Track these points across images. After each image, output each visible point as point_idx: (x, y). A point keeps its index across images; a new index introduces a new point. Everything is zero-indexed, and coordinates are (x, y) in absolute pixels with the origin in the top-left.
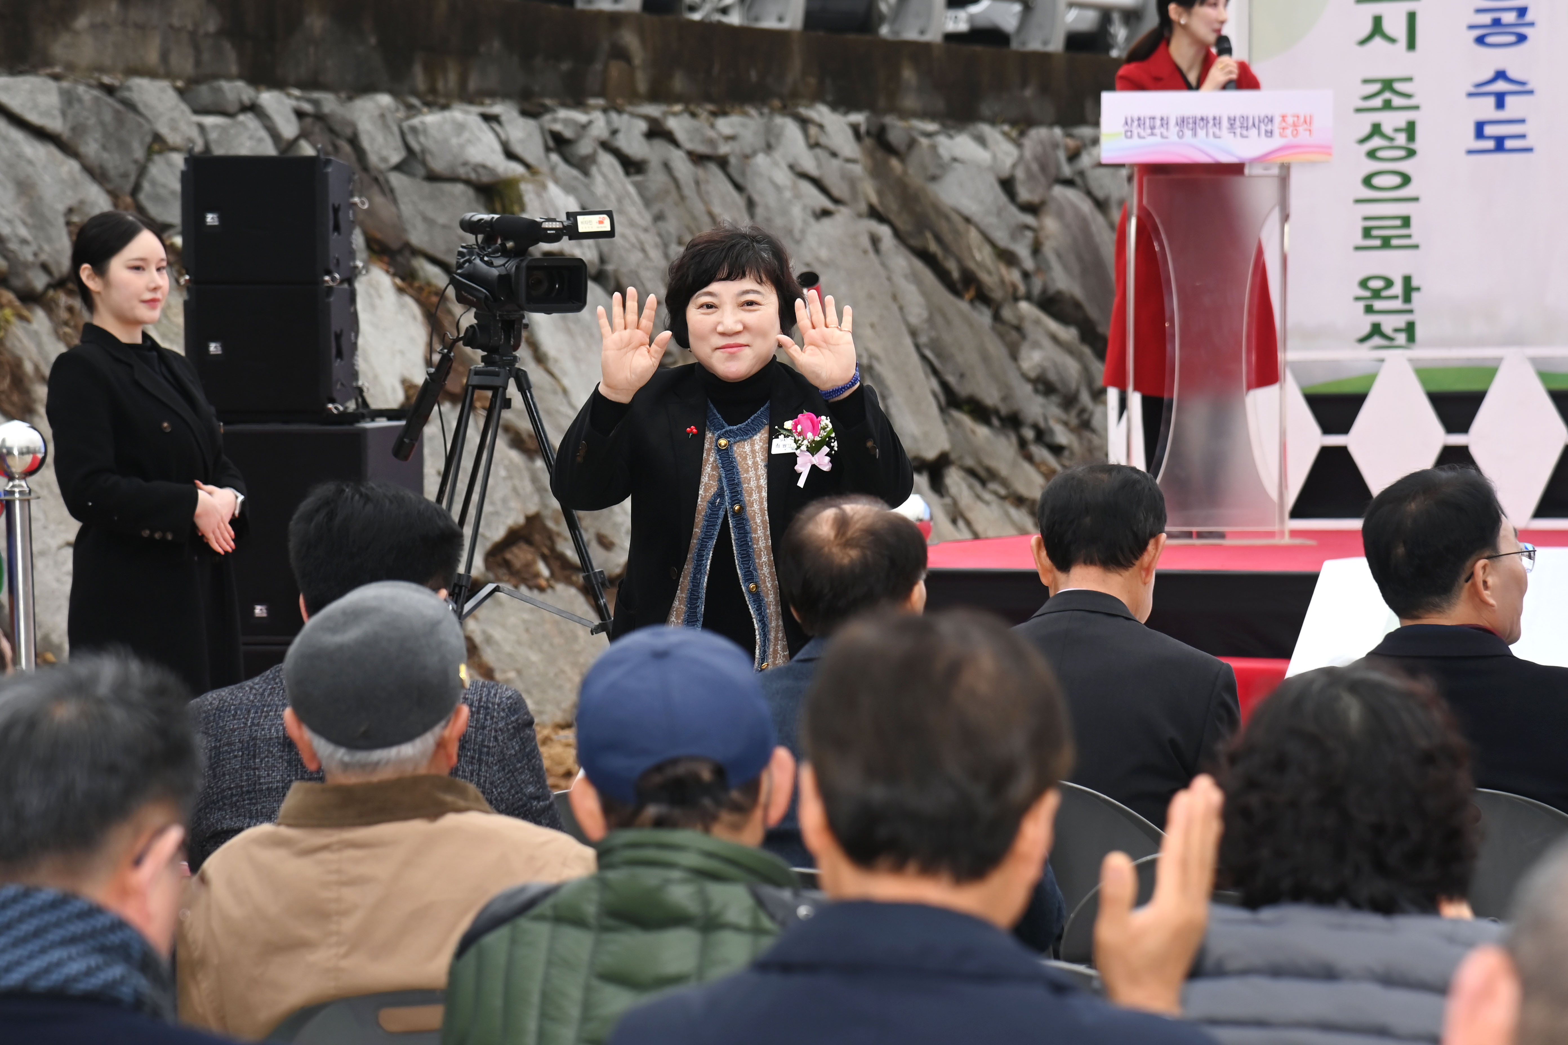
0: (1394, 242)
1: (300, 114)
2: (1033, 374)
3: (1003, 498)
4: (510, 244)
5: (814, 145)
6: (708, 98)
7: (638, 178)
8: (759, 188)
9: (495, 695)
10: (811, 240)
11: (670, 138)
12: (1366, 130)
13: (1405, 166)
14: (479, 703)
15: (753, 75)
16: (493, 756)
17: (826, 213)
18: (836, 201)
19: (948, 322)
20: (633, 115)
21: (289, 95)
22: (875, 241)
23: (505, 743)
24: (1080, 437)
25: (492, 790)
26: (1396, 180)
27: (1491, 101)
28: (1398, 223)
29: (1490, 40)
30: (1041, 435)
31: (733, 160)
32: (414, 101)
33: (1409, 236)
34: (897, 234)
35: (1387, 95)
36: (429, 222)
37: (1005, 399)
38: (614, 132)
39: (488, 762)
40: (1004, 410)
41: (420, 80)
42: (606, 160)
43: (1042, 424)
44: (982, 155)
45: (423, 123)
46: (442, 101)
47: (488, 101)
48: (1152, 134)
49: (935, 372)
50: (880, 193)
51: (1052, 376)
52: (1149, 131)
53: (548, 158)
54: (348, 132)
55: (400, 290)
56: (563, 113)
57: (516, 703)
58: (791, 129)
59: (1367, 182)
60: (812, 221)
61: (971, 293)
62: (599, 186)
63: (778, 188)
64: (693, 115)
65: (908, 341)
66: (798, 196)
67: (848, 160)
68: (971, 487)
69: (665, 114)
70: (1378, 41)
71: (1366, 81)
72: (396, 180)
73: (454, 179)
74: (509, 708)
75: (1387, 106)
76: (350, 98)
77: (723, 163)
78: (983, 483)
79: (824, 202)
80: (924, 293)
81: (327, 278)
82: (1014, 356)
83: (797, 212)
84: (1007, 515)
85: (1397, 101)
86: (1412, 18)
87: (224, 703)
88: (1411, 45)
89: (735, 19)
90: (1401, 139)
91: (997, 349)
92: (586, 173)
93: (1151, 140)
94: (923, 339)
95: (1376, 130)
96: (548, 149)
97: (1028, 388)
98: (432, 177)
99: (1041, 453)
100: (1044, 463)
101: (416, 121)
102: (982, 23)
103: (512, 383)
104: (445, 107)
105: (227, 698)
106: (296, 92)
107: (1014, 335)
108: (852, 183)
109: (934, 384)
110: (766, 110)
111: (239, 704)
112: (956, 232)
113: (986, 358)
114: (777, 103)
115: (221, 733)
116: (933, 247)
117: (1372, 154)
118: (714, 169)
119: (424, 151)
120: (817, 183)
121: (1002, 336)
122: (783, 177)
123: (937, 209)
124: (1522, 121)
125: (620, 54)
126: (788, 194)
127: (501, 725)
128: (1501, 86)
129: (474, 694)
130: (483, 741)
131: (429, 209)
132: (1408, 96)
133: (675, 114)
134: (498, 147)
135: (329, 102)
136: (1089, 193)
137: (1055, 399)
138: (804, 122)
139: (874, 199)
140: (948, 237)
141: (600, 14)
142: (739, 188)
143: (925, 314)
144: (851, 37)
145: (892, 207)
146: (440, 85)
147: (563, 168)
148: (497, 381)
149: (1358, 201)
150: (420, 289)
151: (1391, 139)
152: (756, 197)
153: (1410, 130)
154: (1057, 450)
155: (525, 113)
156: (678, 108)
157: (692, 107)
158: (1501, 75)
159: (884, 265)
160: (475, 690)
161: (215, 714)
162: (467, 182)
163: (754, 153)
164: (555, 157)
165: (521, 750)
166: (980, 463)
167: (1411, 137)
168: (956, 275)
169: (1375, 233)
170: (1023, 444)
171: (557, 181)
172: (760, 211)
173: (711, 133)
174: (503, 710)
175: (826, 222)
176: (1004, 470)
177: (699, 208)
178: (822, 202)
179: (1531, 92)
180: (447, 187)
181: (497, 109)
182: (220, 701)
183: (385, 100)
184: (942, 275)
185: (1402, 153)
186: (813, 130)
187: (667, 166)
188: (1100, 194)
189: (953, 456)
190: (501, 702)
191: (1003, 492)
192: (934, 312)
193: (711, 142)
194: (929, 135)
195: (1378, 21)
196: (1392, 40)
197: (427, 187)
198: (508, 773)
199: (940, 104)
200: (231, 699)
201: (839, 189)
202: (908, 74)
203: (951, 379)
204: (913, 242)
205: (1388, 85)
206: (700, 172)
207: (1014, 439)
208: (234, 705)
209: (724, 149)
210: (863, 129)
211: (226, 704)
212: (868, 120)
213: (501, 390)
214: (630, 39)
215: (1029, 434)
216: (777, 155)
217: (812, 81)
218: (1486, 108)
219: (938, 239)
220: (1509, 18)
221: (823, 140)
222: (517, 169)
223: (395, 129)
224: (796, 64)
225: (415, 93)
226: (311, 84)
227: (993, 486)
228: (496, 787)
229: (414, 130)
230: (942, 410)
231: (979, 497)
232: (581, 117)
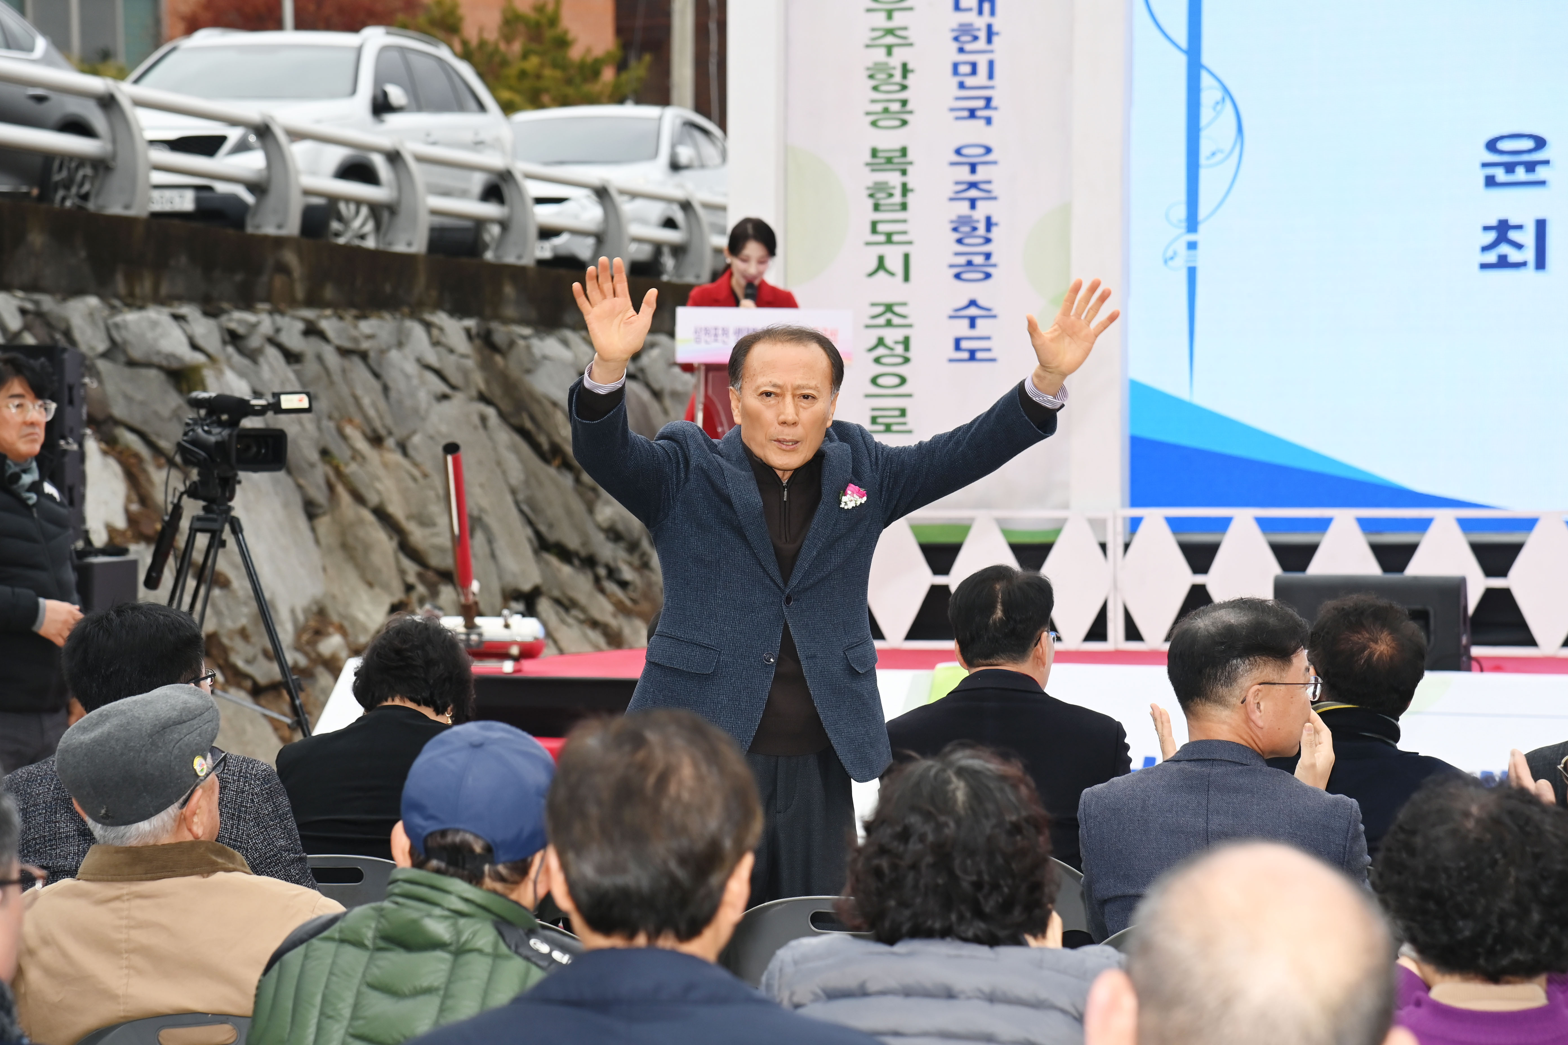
0: (894, 428)
1: (23, 312)
2: (605, 525)
3: (582, 622)
4: (225, 417)
5: (436, 343)
6: (352, 305)
7: (297, 367)
8: (393, 377)
9: (252, 768)
10: (434, 418)
11: (322, 335)
12: (873, 341)
13: (902, 370)
14: (239, 774)
15: (388, 288)
16: (250, 814)
17: (445, 397)
18: (453, 387)
19: (540, 483)
20: (295, 318)
21: (15, 296)
22: (483, 419)
23: (260, 805)
24: (642, 575)
25: (248, 841)
26: (896, 381)
27: (966, 323)
28: (897, 413)
29: (964, 276)
30: (612, 573)
31: (372, 355)
32: (117, 303)
33: (904, 424)
34: (501, 414)
35: (889, 315)
36: (129, 399)
37: (585, 544)
38: (278, 330)
39: (246, 819)
40: (583, 553)
41: (121, 286)
42: (272, 353)
43: (612, 564)
44: (566, 354)
45: (124, 321)
46: (139, 303)
47: (176, 303)
48: (716, 340)
49: (530, 523)
50: (487, 382)
51: (620, 527)
52: (713, 338)
53: (224, 350)
54: (63, 326)
55: (105, 453)
56: (237, 315)
57: (269, 775)
58: (417, 331)
59: (874, 381)
60: (434, 403)
61: (557, 462)
62: (266, 372)
63: (408, 377)
64: (341, 318)
65: (509, 499)
66: (423, 382)
67: (463, 356)
68: (557, 613)
69: (320, 317)
70: (881, 274)
71: (874, 305)
72: (102, 365)
73: (148, 365)
74: (264, 779)
75: (889, 323)
76: (65, 299)
77: (364, 356)
78: (567, 609)
79: (443, 388)
80: (522, 460)
81: (62, 442)
82: (591, 510)
83: (423, 396)
84: (585, 636)
85: (896, 320)
86: (906, 257)
87: (31, 776)
88: (906, 278)
89: (370, 243)
90: (899, 349)
91: (578, 506)
92: (255, 361)
93: (715, 345)
94: (521, 497)
95: (881, 342)
96: (225, 343)
97: (601, 537)
98: (132, 363)
99: (611, 587)
100: (614, 595)
101: (118, 319)
102: (563, 252)
103: (227, 528)
104: (141, 308)
105: (34, 771)
106: (20, 294)
107: (591, 495)
108: (466, 373)
109: (529, 532)
110: (398, 316)
111: (44, 775)
112: (546, 414)
113: (569, 513)
114: (406, 310)
115: (28, 798)
116: (528, 425)
117: (877, 360)
118: (357, 360)
119: (125, 342)
120: (438, 373)
121: (581, 495)
122: (411, 368)
123: (532, 395)
124: (988, 338)
125: (283, 269)
126: (415, 382)
127: (257, 790)
128: (973, 311)
129: (236, 766)
130: (242, 802)
131: (129, 389)
132: (903, 317)
133: (327, 317)
134: (184, 340)
135: (47, 303)
136: (648, 386)
137: (622, 545)
138: (428, 326)
139: (482, 386)
140: (540, 417)
141: (266, 238)
142: (377, 375)
143: (522, 477)
144: (464, 260)
145: (497, 393)
146: (138, 291)
147: (237, 358)
148: (215, 526)
149: (868, 396)
150: (121, 453)
151: (891, 349)
152: (391, 384)
153: (906, 343)
154: (624, 585)
155: (207, 314)
156: (328, 312)
157: (340, 312)
158: (973, 303)
159: (491, 438)
160: (237, 763)
161: (24, 784)
162: (160, 368)
163: (388, 349)
164: (230, 349)
165: (273, 811)
166: (564, 593)
167: (907, 348)
168: (546, 446)
169: (880, 420)
170: (597, 580)
171: (232, 367)
172: (393, 394)
173: (354, 333)
174: (259, 779)
175: (446, 404)
176: (582, 599)
177: (345, 391)
178: (442, 387)
179: (994, 317)
180: (144, 372)
181: (185, 310)
182: (28, 774)
183: (93, 301)
184: (535, 446)
185: (900, 360)
186: (435, 332)
187: (320, 358)
188: (656, 386)
189: (544, 589)
190: (257, 774)
191: (581, 616)
192: (530, 476)
193: (355, 340)
194: (525, 338)
195: (881, 259)
196: (892, 274)
197: (127, 371)
198: (262, 828)
199: (533, 314)
200: (38, 771)
201: (455, 378)
202: (509, 290)
203: (543, 528)
204: (514, 421)
205: (889, 308)
206: (346, 363)
207: (590, 576)
208: (41, 776)
209: (365, 345)
210: (474, 331)
211: (34, 776)
212: (478, 325)
213: (218, 533)
214: (290, 258)
215: (602, 572)
216: (407, 350)
217: (434, 293)
218: (962, 328)
219: (533, 418)
220: (979, 260)
221: (443, 340)
222: (199, 358)
223: (101, 325)
224: (421, 280)
225: (117, 296)
226: (32, 287)
227: (575, 612)
228: (251, 838)
229: (117, 326)
230: (536, 553)
231: (563, 621)
232: (250, 317)
